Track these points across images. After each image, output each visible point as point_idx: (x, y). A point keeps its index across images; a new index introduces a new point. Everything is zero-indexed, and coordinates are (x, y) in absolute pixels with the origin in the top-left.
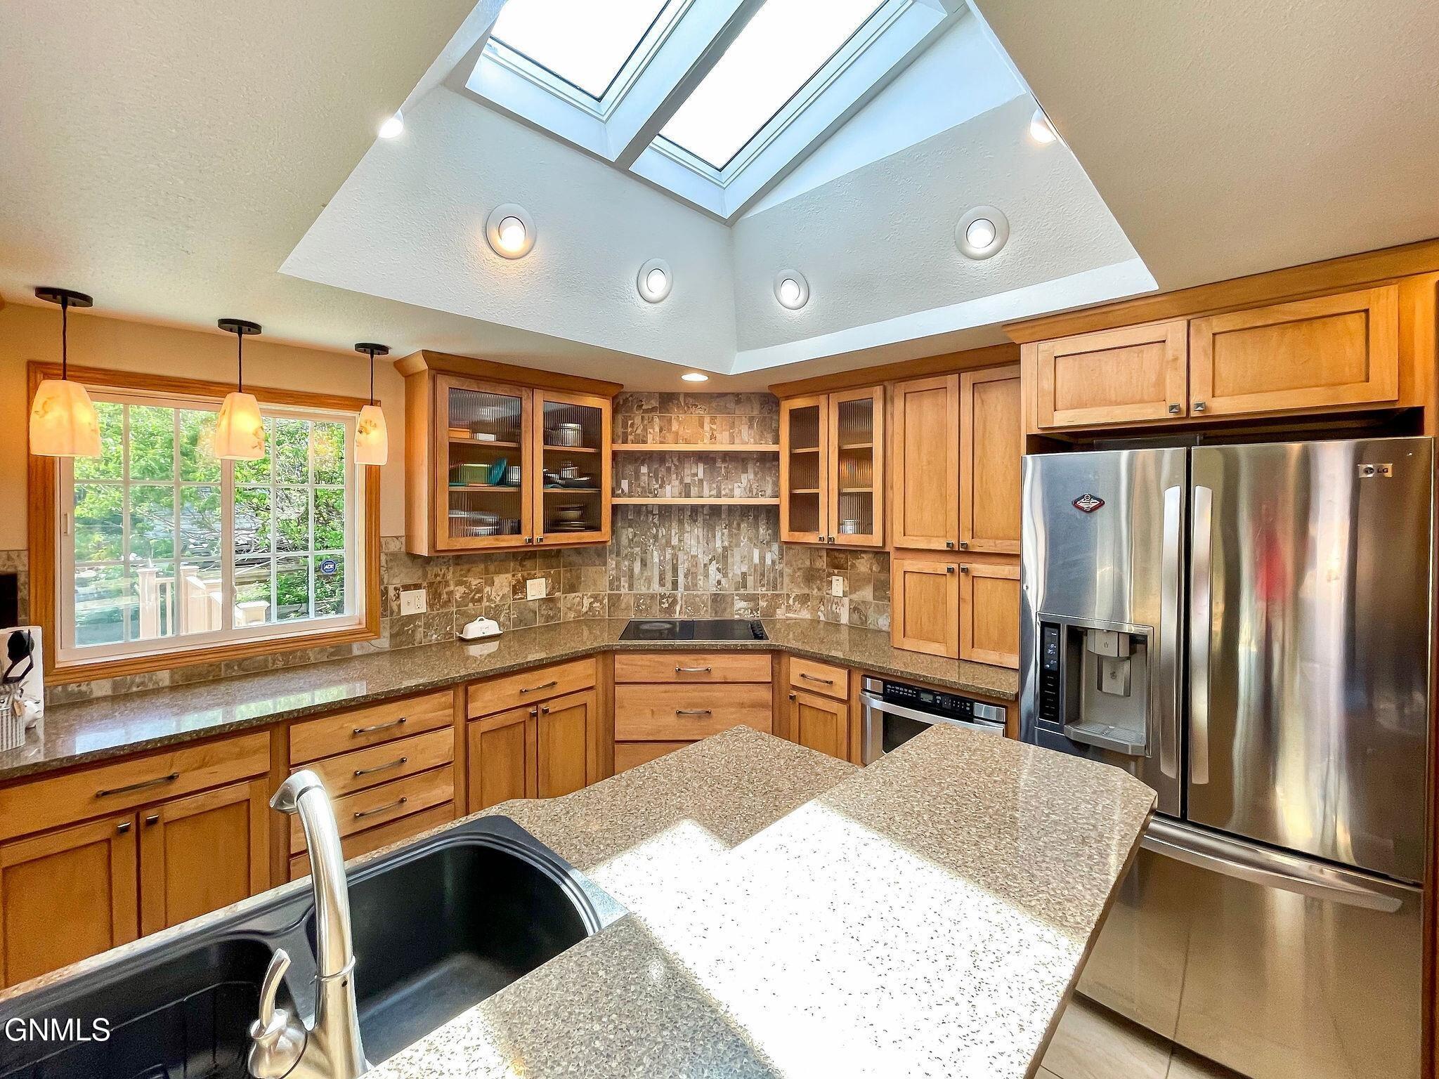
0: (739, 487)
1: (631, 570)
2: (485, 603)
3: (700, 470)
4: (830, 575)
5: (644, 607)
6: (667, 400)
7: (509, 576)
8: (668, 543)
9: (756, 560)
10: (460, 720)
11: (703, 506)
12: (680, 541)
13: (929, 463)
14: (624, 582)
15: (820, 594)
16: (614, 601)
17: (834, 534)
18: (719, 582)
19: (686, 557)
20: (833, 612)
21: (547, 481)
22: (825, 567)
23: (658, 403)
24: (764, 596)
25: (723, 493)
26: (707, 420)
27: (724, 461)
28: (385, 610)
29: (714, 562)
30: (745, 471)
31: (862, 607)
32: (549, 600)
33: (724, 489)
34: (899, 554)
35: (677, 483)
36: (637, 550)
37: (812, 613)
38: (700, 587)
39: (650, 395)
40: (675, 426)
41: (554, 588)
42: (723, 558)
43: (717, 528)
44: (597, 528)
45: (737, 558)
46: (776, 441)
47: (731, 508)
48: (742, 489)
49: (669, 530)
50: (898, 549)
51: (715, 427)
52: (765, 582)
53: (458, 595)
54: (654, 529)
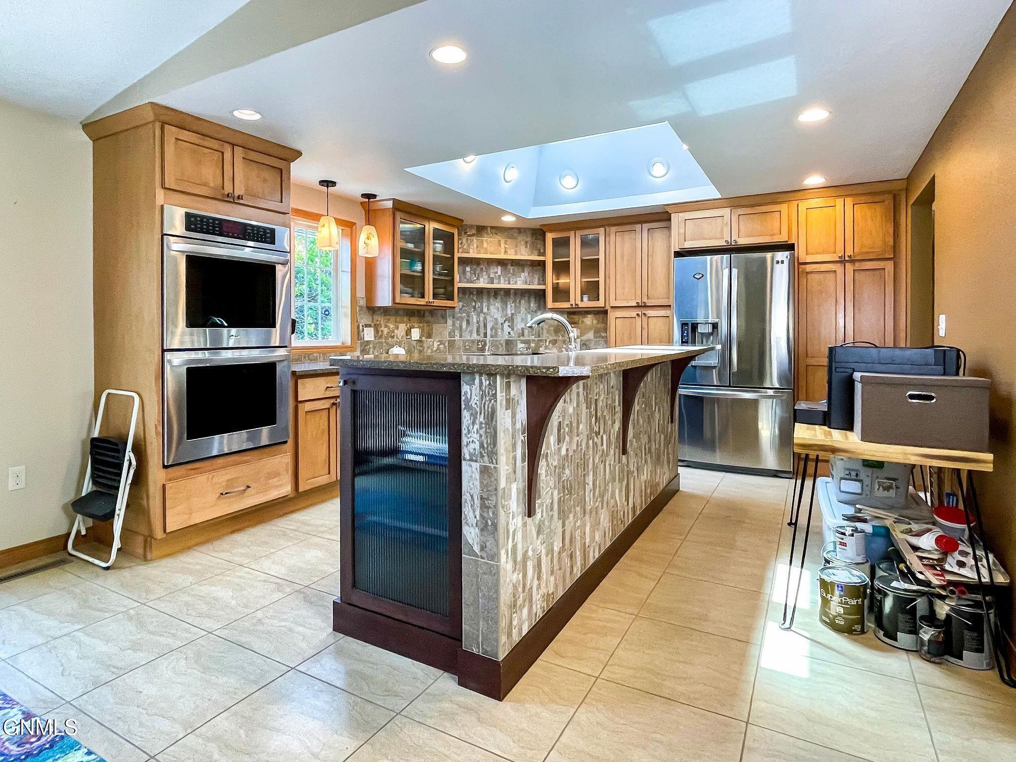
0: (520, 280)
1: (461, 327)
2: (397, 338)
3: (499, 270)
5: (467, 348)
6: (481, 230)
7: (405, 325)
8: (482, 310)
11: (500, 289)
12: (488, 310)
13: (627, 266)
14: (457, 333)
15: (563, 338)
17: (578, 302)
18: (509, 333)
19: (491, 319)
21: (434, 271)
23: (476, 231)
24: (533, 340)
25: (511, 283)
26: (502, 242)
27: (512, 265)
28: (358, 337)
29: (507, 322)
30: (523, 271)
31: (588, 343)
32: (421, 341)
33: (512, 280)
34: (612, 310)
35: (486, 277)
36: (464, 315)
37: (558, 350)
38: (499, 336)
39: (471, 227)
40: (485, 245)
41: (422, 334)
42: (511, 320)
43: (508, 303)
44: (452, 299)
45: (519, 320)
46: (544, 254)
47: (516, 291)
48: (521, 281)
49: (482, 302)
50: (612, 307)
51: (507, 246)
52: (534, 333)
53: (385, 332)
54: (474, 303)
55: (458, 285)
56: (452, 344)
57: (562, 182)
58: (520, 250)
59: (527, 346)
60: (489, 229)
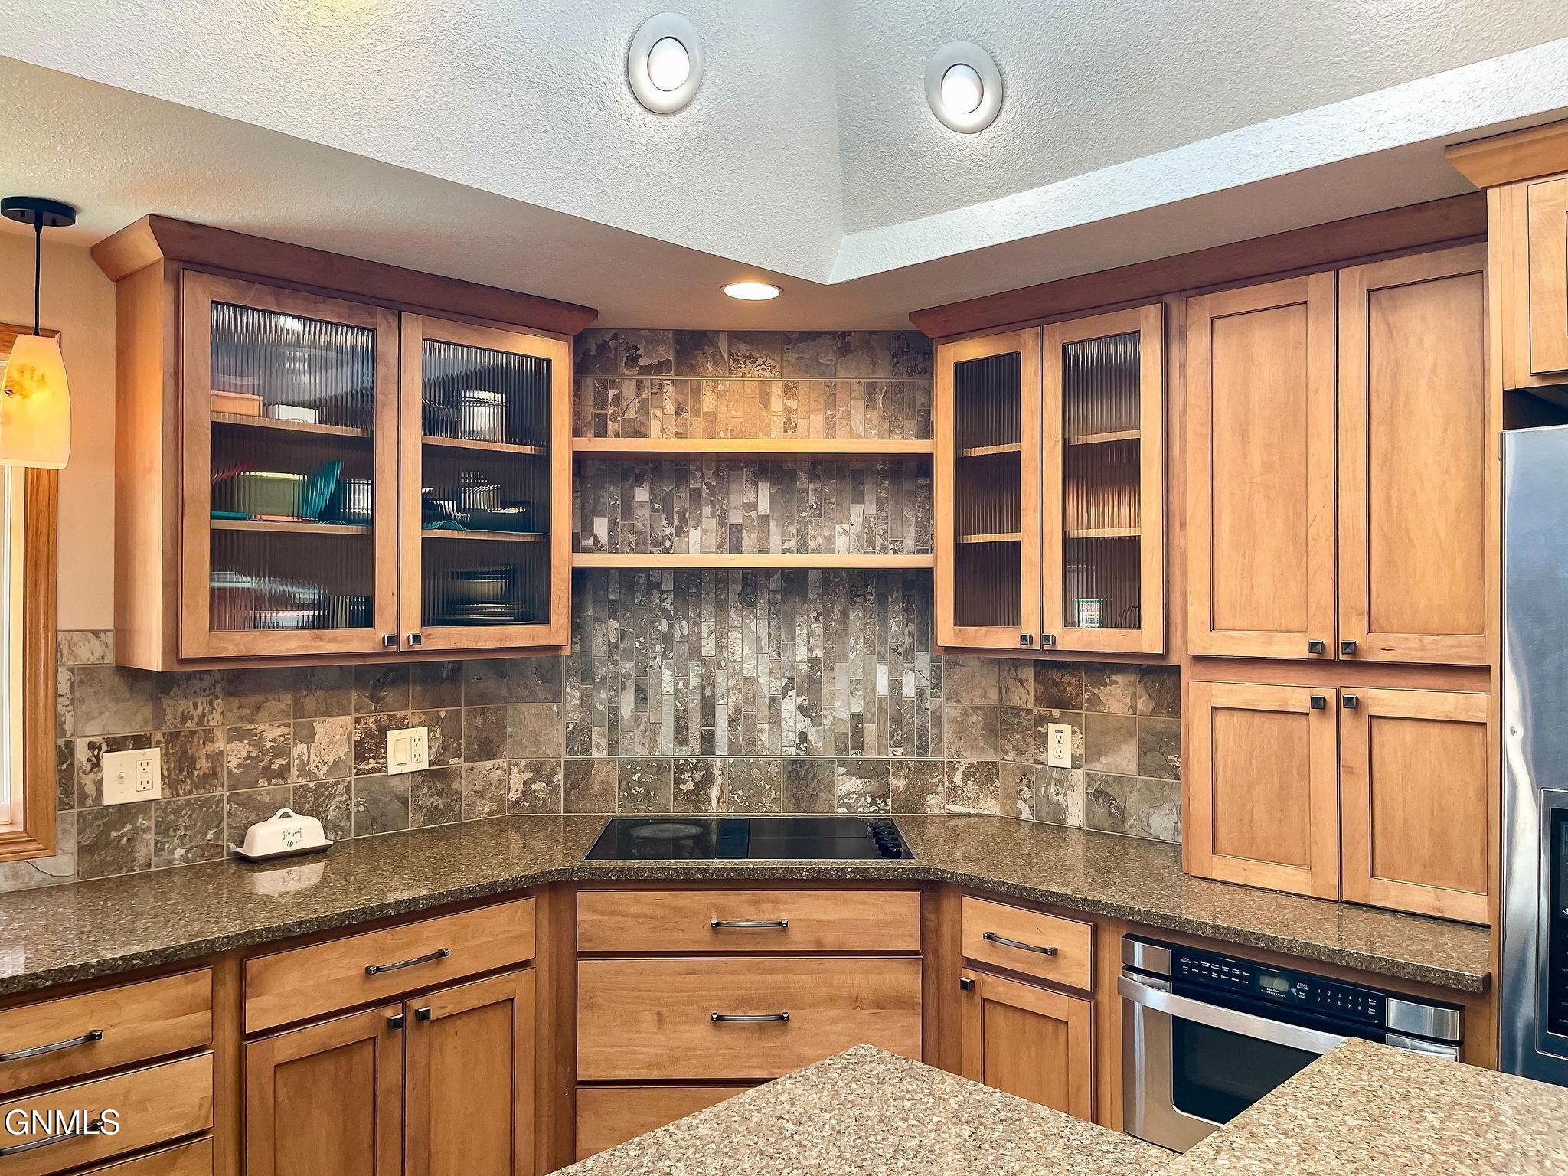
0: (846, 532)
1: (615, 710)
2: (295, 779)
3: (763, 496)
4: (1043, 720)
5: (641, 790)
6: (692, 346)
7: (348, 721)
8: (695, 651)
9: (883, 688)
10: (228, 1036)
11: (768, 572)
12: (719, 647)
13: (1268, 468)
14: (599, 738)
15: (1020, 761)
16: (578, 775)
17: (1054, 628)
18: (803, 737)
19: (732, 683)
20: (1050, 802)
21: (430, 514)
22: (1031, 704)
23: (672, 352)
24: (900, 766)
25: (812, 544)
26: (777, 388)
27: (813, 477)
28: (67, 793)
29: (793, 693)
30: (858, 498)
31: (1114, 790)
32: (436, 775)
33: (814, 537)
34: (1200, 668)
35: (712, 523)
36: (627, 666)
37: (1003, 805)
38: (763, 747)
39: (654, 336)
40: (708, 403)
41: (445, 748)
42: (811, 685)
43: (799, 619)
44: (539, 615)
45: (842, 684)
46: (926, 431)
47: (830, 577)
50: (1198, 659)
52: (901, 735)
53: (233, 761)
54: (665, 622)
55: (562, 559)
58: (849, 417)
59: (874, 784)
60: (723, 345)
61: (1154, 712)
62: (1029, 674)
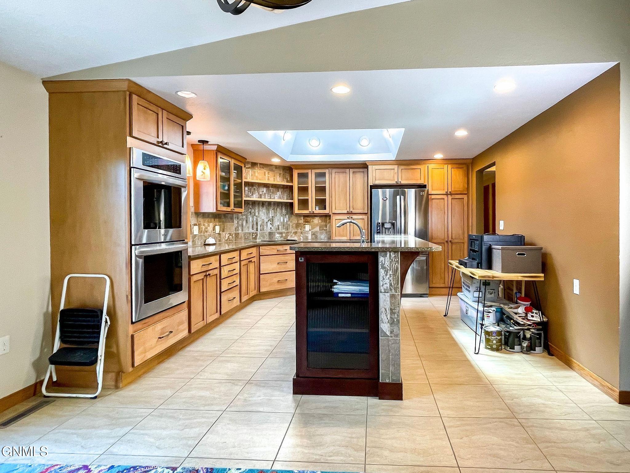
0: (276, 196)
1: (242, 225)
2: (208, 233)
3: (265, 190)
4: (304, 225)
5: (247, 237)
6: (254, 165)
7: (212, 224)
8: (255, 214)
9: (282, 221)
11: (265, 202)
12: (258, 214)
13: (342, 191)
14: (240, 228)
15: (301, 231)
17: (314, 210)
18: (271, 228)
19: (260, 220)
20: (305, 236)
22: (303, 222)
23: (251, 165)
24: (284, 232)
25: (272, 198)
26: (267, 173)
27: (272, 187)
29: (269, 221)
30: (278, 191)
31: (316, 233)
33: (272, 196)
34: (333, 215)
35: (257, 194)
36: (244, 217)
37: (298, 238)
38: (265, 230)
39: (249, 163)
40: (256, 174)
41: (220, 230)
42: (272, 220)
43: (270, 210)
44: (241, 208)
45: (276, 220)
46: (292, 182)
47: (275, 203)
48: (278, 197)
49: (255, 210)
50: (333, 213)
51: (269, 176)
52: (284, 228)
53: (203, 229)
54: (250, 210)
55: (244, 198)
56: (237, 235)
57: (310, 143)
58: (276, 178)
59: (281, 235)
60: (258, 165)
61: (321, 222)
62: (302, 218)
